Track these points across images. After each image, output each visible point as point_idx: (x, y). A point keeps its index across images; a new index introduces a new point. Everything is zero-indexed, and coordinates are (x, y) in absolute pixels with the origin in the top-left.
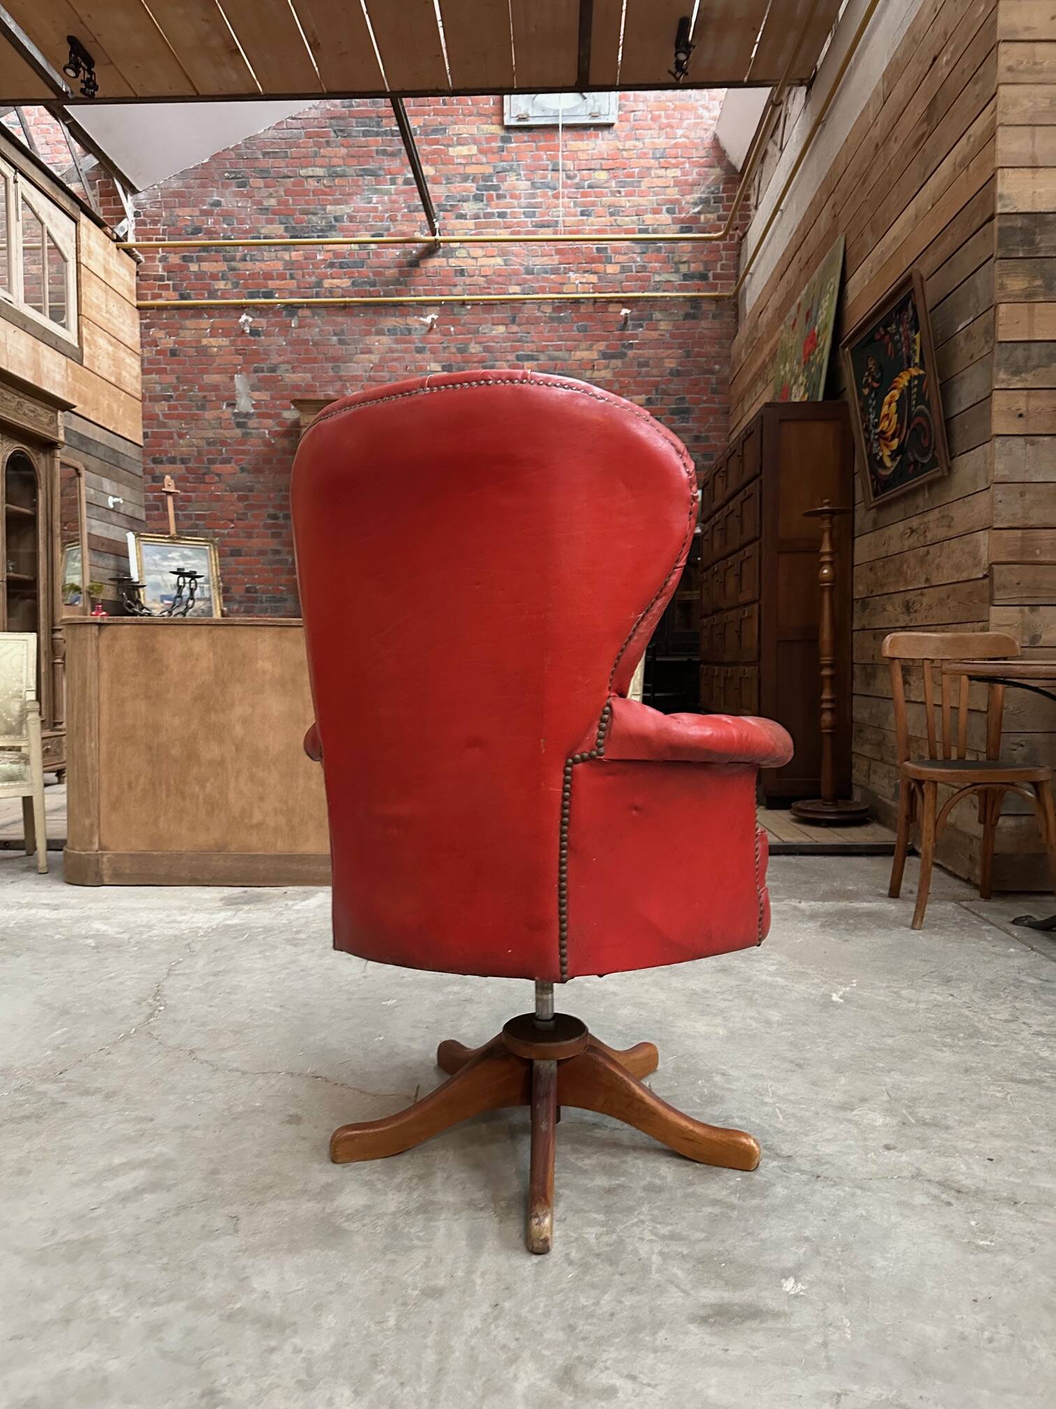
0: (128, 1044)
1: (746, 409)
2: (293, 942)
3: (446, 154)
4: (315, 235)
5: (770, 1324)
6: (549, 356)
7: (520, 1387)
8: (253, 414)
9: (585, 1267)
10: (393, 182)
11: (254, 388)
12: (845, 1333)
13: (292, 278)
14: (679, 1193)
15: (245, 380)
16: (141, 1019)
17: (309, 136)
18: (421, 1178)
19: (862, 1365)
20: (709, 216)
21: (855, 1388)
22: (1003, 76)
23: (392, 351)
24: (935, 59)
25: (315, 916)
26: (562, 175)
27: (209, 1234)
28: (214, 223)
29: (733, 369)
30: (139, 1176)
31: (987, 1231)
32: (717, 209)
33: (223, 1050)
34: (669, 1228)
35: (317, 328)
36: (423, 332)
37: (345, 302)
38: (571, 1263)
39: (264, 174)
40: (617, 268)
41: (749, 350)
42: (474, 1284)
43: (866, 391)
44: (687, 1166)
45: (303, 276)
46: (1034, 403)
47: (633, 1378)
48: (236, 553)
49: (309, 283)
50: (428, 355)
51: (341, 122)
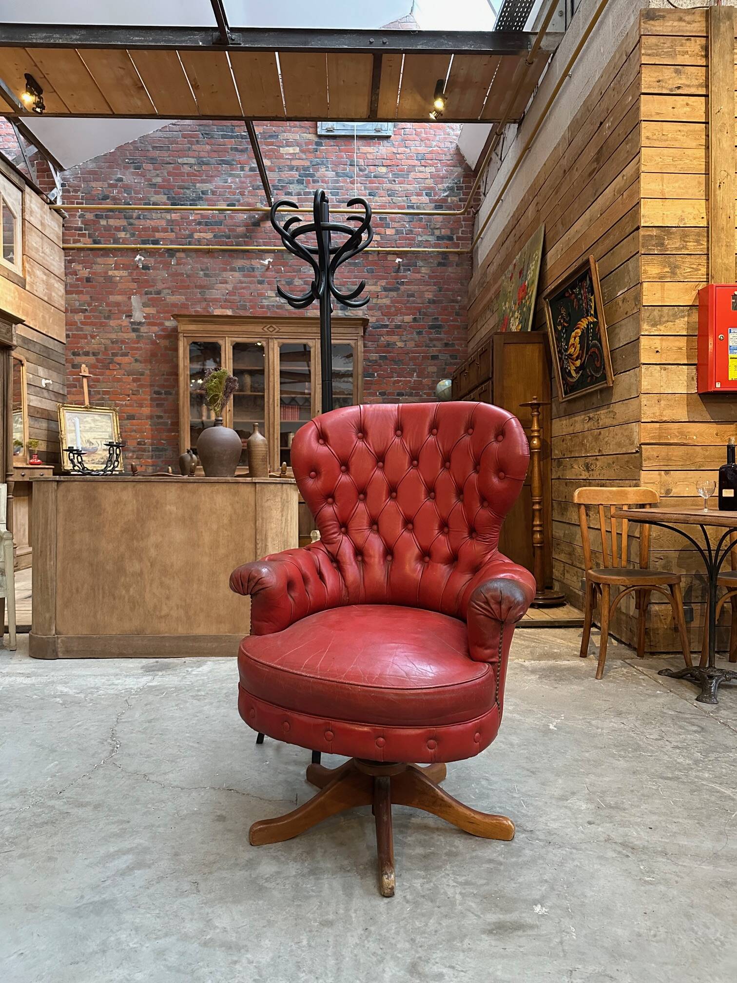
0: (101, 771)
1: (479, 327)
2: (196, 697)
3: (278, 151)
4: (189, 203)
5: (529, 932)
6: (348, 288)
7: (387, 976)
8: (144, 323)
9: (416, 904)
10: (242, 169)
11: (145, 305)
12: (572, 935)
13: (172, 231)
14: (468, 856)
15: (139, 300)
16: (106, 754)
17: (184, 136)
18: (308, 853)
19: (584, 954)
20: (454, 198)
21: (580, 967)
22: (644, 142)
23: (242, 282)
24: (601, 123)
25: (208, 678)
26: (356, 169)
27: (182, 894)
28: (118, 193)
29: (470, 300)
30: (129, 859)
31: (651, 872)
32: (459, 195)
33: (165, 774)
34: (464, 878)
35: (190, 265)
36: (263, 270)
37: (209, 249)
38: (408, 902)
39: (153, 161)
40: (392, 232)
41: (481, 289)
42: (351, 917)
43: (559, 328)
44: (471, 839)
45: (180, 230)
46: (665, 344)
47: (453, 968)
48: (131, 417)
49: (184, 235)
50: (266, 285)
51: (207, 128)
